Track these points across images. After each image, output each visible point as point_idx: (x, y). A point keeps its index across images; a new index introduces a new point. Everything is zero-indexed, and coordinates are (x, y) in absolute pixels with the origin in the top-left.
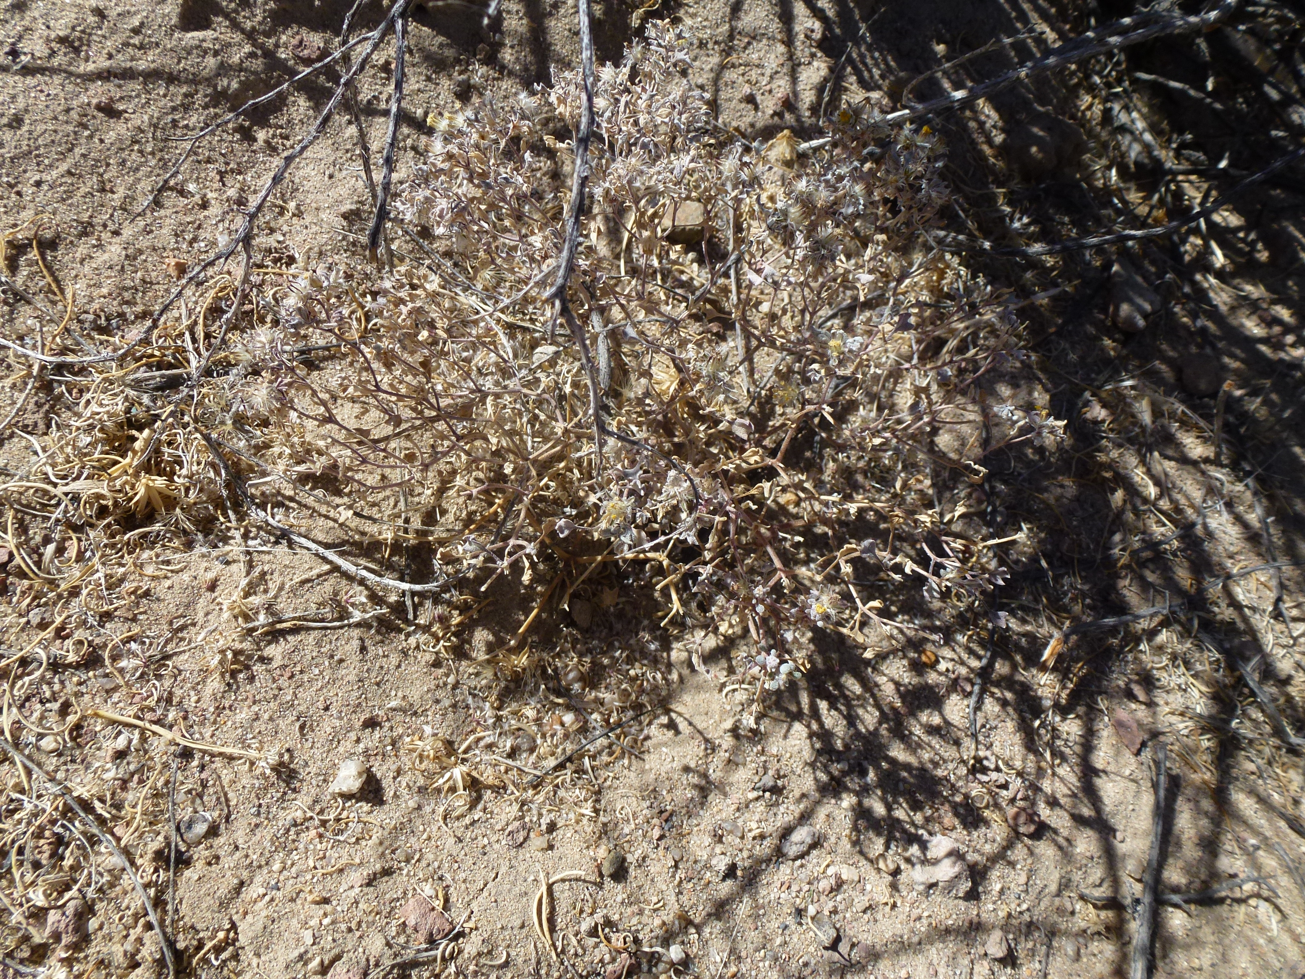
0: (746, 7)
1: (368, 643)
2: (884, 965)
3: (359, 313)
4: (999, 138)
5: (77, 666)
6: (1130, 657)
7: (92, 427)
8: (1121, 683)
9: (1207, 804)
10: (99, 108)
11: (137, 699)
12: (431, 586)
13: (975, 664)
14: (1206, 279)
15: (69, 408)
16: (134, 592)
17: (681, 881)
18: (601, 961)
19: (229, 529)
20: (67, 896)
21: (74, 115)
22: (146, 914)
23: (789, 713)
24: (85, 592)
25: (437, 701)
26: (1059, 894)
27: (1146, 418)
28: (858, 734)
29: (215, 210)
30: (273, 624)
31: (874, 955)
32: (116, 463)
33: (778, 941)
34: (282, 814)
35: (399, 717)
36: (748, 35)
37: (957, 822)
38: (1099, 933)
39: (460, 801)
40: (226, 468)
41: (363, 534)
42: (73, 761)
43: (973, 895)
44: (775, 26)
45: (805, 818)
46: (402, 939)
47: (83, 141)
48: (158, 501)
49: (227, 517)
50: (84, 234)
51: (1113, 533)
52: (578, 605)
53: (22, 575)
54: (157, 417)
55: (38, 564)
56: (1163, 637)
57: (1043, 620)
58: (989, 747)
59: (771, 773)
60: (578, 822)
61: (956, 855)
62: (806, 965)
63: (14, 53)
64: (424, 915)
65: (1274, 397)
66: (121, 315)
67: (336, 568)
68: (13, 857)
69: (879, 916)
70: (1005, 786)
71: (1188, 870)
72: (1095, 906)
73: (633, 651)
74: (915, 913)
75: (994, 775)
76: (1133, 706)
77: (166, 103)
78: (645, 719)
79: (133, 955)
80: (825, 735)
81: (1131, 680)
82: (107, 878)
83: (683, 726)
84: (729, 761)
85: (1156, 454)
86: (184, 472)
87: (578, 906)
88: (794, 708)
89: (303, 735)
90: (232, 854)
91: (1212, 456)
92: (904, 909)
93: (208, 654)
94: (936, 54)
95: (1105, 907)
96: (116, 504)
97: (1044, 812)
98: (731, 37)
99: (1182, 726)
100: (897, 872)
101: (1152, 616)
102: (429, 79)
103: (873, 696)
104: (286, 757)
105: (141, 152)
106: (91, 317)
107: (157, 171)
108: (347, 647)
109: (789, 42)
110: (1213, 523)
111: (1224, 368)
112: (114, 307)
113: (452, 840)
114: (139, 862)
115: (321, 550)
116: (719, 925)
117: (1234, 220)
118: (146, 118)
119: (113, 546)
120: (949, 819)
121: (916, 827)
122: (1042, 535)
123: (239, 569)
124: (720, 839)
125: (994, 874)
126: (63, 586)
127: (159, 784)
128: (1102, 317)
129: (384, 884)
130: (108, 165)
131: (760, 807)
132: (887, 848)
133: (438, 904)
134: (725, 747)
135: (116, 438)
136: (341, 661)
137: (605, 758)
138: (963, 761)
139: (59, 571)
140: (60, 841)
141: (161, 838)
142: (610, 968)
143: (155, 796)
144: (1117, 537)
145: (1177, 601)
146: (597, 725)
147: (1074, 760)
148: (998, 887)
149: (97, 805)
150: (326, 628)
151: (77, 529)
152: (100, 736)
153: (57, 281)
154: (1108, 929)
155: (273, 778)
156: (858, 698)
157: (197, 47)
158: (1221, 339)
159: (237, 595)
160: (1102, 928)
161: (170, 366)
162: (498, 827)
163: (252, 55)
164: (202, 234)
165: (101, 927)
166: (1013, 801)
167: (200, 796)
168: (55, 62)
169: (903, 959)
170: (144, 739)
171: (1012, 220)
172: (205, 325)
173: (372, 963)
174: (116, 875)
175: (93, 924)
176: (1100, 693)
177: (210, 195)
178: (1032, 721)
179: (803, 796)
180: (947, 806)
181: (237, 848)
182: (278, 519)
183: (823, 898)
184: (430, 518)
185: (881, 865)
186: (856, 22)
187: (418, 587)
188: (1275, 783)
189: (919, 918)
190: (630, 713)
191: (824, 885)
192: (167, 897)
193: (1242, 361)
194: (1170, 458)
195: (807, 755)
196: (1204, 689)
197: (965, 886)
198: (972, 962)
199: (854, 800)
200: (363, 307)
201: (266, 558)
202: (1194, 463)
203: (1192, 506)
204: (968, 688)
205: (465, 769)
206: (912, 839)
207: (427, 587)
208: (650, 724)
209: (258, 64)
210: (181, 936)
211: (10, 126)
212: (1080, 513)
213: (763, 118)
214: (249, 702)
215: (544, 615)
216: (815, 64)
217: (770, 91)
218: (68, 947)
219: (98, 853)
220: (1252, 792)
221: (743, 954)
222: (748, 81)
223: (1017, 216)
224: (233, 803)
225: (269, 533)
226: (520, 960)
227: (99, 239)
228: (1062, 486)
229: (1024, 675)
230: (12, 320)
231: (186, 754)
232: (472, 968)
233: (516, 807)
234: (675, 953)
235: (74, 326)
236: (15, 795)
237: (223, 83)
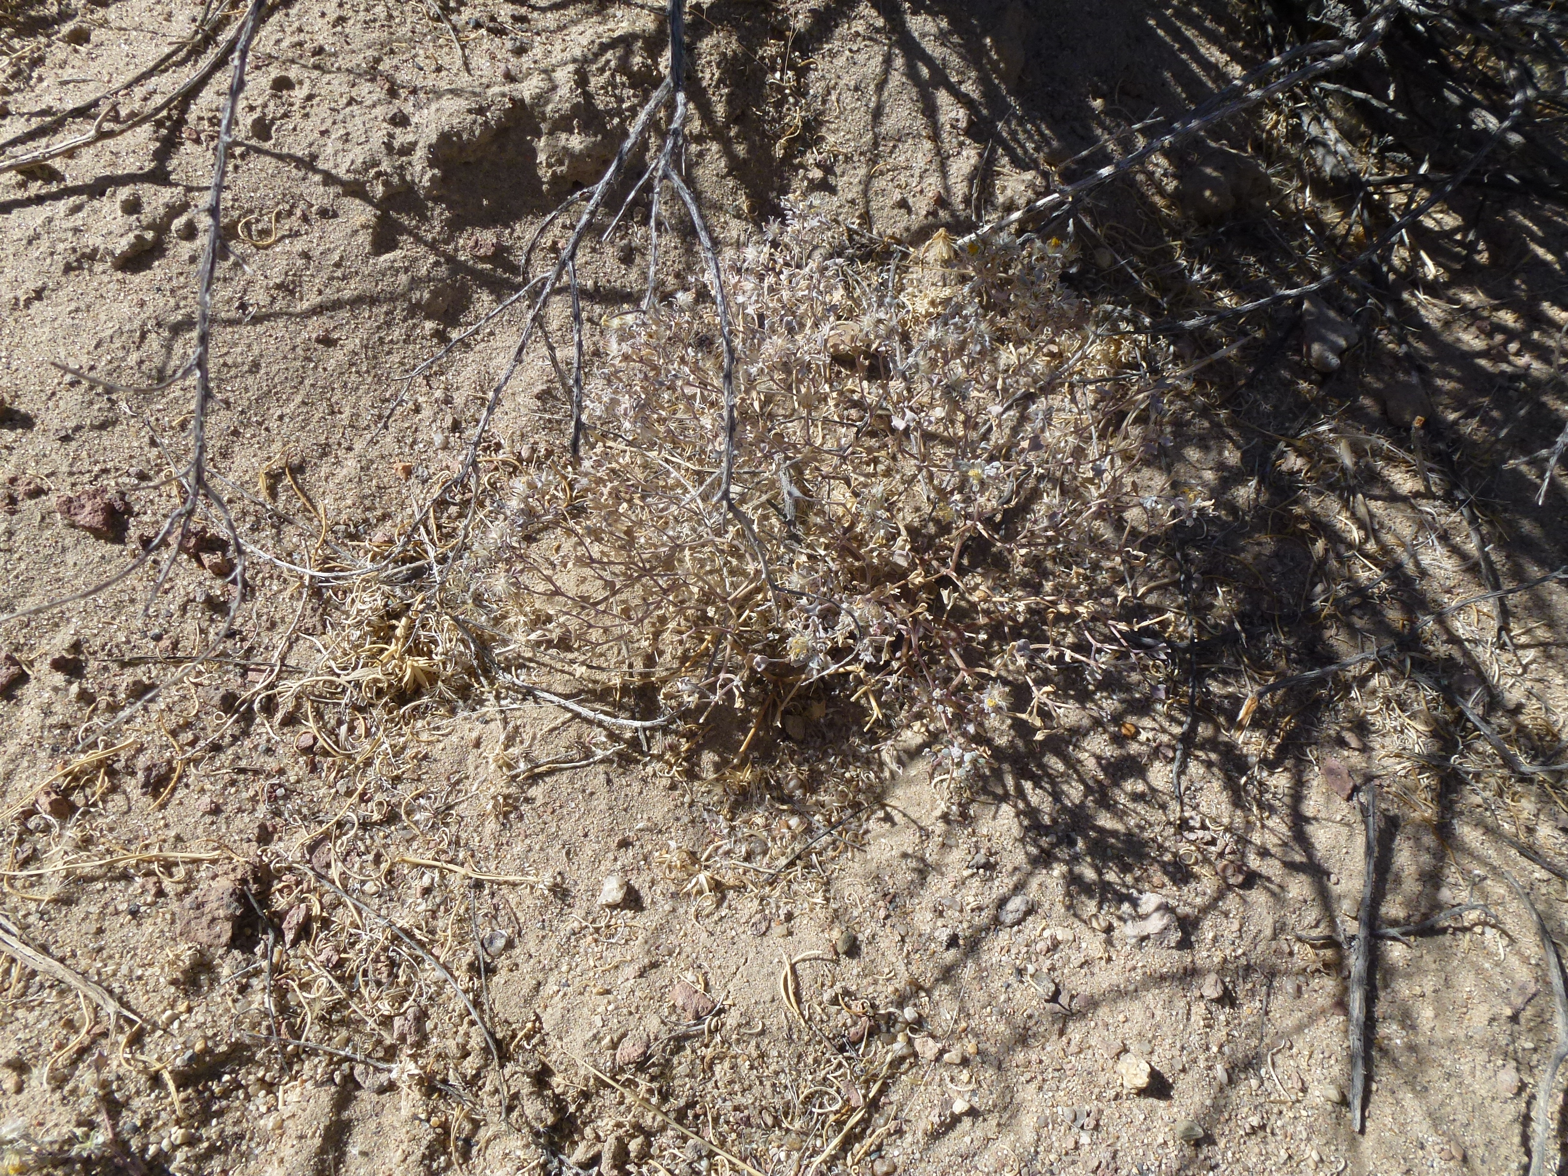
0: (887, 110)
1: (612, 775)
2: (1103, 1012)
3: (564, 484)
4: (1171, 185)
5: (381, 823)
6: (1341, 706)
7: (360, 623)
8: (1332, 732)
9: (1429, 840)
10: (318, 341)
11: (432, 844)
12: (660, 721)
13: (1177, 730)
14: (1414, 295)
15: (337, 608)
16: (415, 757)
17: (908, 953)
18: (844, 1024)
19: (482, 693)
20: (406, 1005)
21: (299, 351)
22: (469, 1014)
23: (996, 796)
24: (377, 762)
25: (678, 819)
26: (1275, 937)
27: (1347, 459)
28: (1064, 808)
29: (427, 412)
30: (532, 769)
31: (1093, 1003)
32: (382, 650)
33: (1002, 998)
34: (561, 925)
35: (647, 836)
36: (892, 138)
37: (1166, 880)
38: (1318, 970)
39: (708, 902)
40: (474, 642)
41: (595, 682)
42: (391, 900)
43: (1185, 944)
44: (920, 123)
45: (1019, 888)
46: (674, 1018)
47: (310, 372)
48: (422, 679)
49: (480, 683)
50: (325, 454)
51: (1316, 585)
52: (790, 721)
53: (326, 754)
54: (409, 606)
55: (336, 743)
56: (1375, 682)
57: (1245, 680)
58: (1195, 808)
59: (983, 851)
60: (811, 910)
61: (1164, 908)
62: (1030, 1017)
63: (243, 306)
64: (689, 997)
65: (1495, 414)
66: (366, 521)
67: (577, 715)
68: (360, 979)
69: (1096, 970)
70: (1213, 842)
71: (1407, 903)
72: (1313, 946)
73: (846, 756)
74: (1130, 965)
75: (1200, 833)
76: (1346, 753)
77: (371, 324)
78: (863, 816)
79: (464, 1046)
80: (1032, 813)
81: (1342, 728)
82: (434, 988)
83: (898, 817)
84: (944, 845)
85: (1360, 496)
86: (440, 649)
87: (820, 980)
88: (1000, 791)
89: (570, 860)
90: (527, 961)
91: (1422, 489)
92: (1119, 961)
93: (483, 801)
94: (1093, 110)
95: (1323, 946)
96: (390, 685)
97: (1254, 862)
98: (876, 145)
99: (1398, 767)
100: (1109, 929)
101: (1363, 661)
102: (594, 250)
103: (1076, 771)
104: (559, 879)
105: (357, 372)
106: (343, 527)
107: (374, 387)
108: (596, 781)
109: (935, 137)
110: (1426, 560)
111: (1438, 391)
112: (359, 515)
113: (705, 934)
114: (456, 974)
115: (563, 701)
116: (947, 988)
117: (1450, 221)
118: (357, 341)
119: (392, 720)
120: (1158, 877)
121: (1128, 887)
122: (1241, 596)
123: (496, 726)
124: (941, 914)
125: (1207, 924)
126: (359, 759)
127: (461, 911)
128: (1297, 358)
129: (653, 975)
130: (333, 389)
131: (975, 883)
132: (1100, 908)
133: (700, 987)
134: (937, 832)
135: (381, 629)
136: (592, 794)
137: (830, 853)
138: (1169, 823)
139: (353, 747)
140: (393, 964)
141: (470, 953)
142: (853, 1030)
143: (459, 921)
144: (1319, 588)
145: (1389, 642)
146: (821, 825)
147: (1285, 811)
148: (1211, 935)
149: (416, 932)
150: (576, 767)
151: (361, 710)
152: (409, 877)
153: (309, 500)
154: (1326, 965)
155: (551, 898)
156: (1062, 775)
157: (390, 268)
158: (1432, 360)
159: (499, 748)
160: (1320, 965)
161: (413, 559)
162: (743, 920)
163: (437, 264)
164: (420, 436)
165: (436, 1028)
166: (1221, 855)
167: (495, 917)
168: (277, 307)
169: (1121, 1005)
170: (443, 877)
171: (1191, 271)
172: (436, 518)
173: (652, 1037)
174: (440, 986)
175: (429, 1025)
176: (1309, 745)
177: (421, 400)
178: (1239, 779)
179: (1016, 869)
180: (1156, 866)
181: (530, 956)
182: (522, 679)
183: (1041, 958)
184: (650, 661)
185: (1095, 924)
186: (1004, 97)
187: (648, 724)
188: (1506, 814)
189: (1134, 968)
190: (849, 811)
191: (1041, 946)
192: (483, 999)
193: (1458, 380)
194: (1376, 498)
195: (1016, 832)
196: (1421, 728)
197: (1175, 936)
198: (1189, 1003)
199: (1065, 868)
200: (566, 478)
201: (518, 713)
202: (1404, 499)
203: (1403, 544)
204: (1170, 754)
205: (708, 874)
206: (1122, 898)
207: (656, 722)
208: (868, 819)
209: (443, 271)
210: (498, 1029)
211: (250, 371)
212: (1279, 569)
213: (917, 220)
214: (522, 837)
215: (761, 733)
216: (964, 153)
217: (921, 192)
218: (412, 1046)
219: (423, 971)
220: (1480, 823)
221: (972, 1012)
222: (899, 186)
223: (1197, 267)
224: (522, 921)
225: (517, 692)
226: (774, 1028)
227: (336, 457)
228: (1259, 544)
229: (1225, 736)
230: (280, 541)
231: (478, 885)
232: (734, 1037)
233: (756, 902)
234: (909, 1013)
235: (330, 537)
236: (353, 931)
237: (415, 296)
